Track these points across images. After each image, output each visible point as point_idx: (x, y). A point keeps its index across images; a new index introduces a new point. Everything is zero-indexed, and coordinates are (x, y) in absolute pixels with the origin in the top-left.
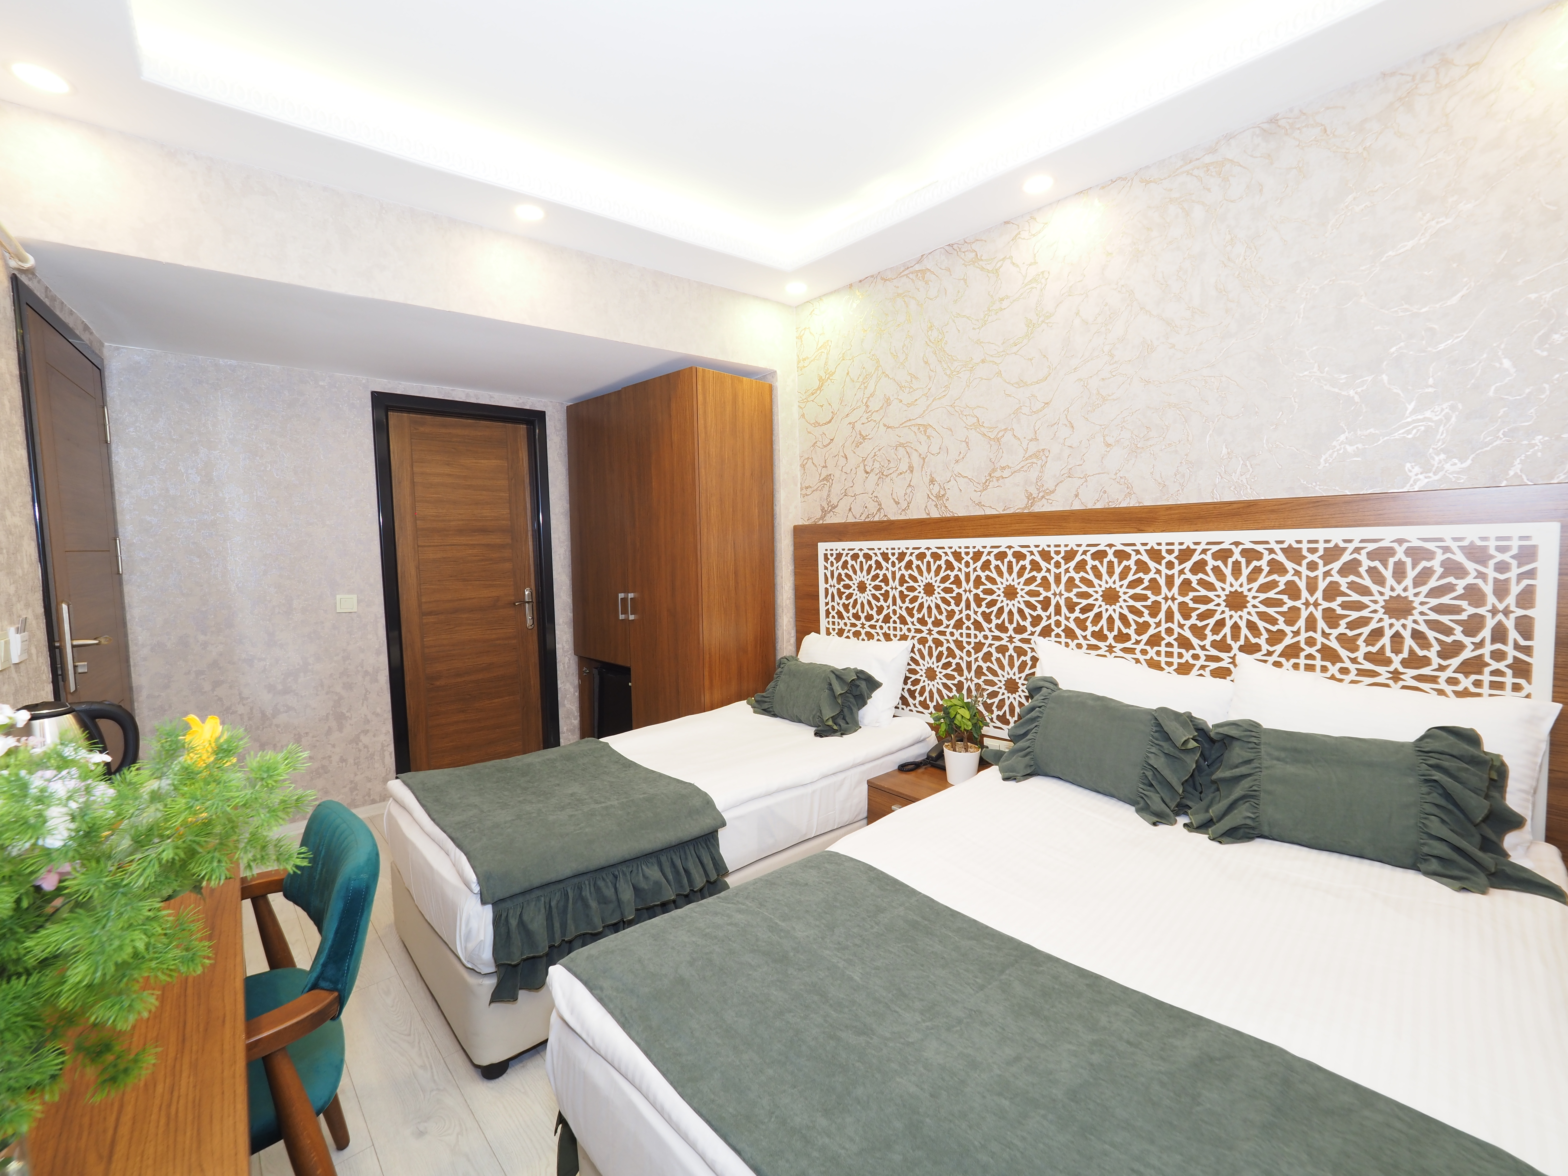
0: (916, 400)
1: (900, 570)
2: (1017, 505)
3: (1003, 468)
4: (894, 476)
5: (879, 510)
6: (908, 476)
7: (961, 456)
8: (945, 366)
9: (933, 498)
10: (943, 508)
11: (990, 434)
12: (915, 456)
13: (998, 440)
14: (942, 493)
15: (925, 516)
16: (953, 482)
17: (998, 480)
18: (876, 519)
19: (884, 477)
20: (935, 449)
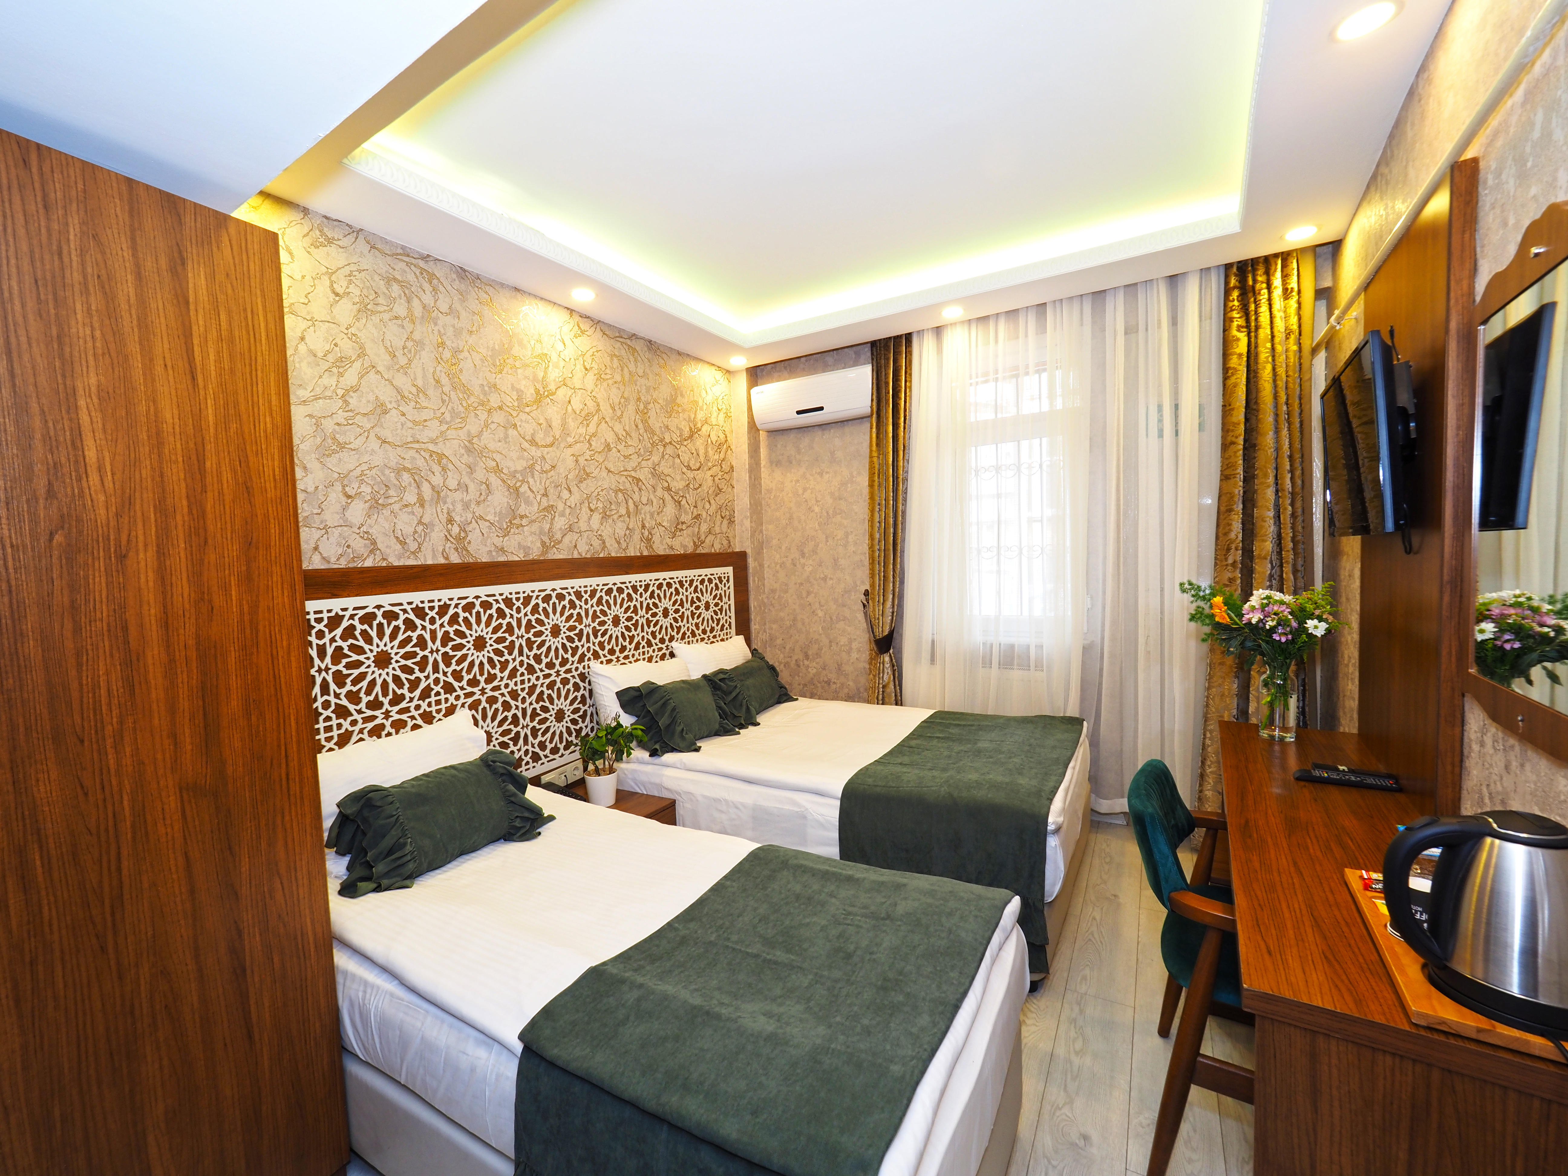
0: (425, 421)
1: (442, 626)
2: (535, 553)
3: (522, 517)
4: (396, 507)
5: (371, 552)
6: (418, 510)
7: (482, 498)
8: (461, 396)
9: (452, 540)
10: (464, 552)
11: (509, 482)
12: (426, 488)
13: (517, 490)
14: (463, 534)
15: (442, 561)
16: (474, 523)
17: (518, 528)
18: (368, 563)
19: (380, 507)
20: (452, 483)
